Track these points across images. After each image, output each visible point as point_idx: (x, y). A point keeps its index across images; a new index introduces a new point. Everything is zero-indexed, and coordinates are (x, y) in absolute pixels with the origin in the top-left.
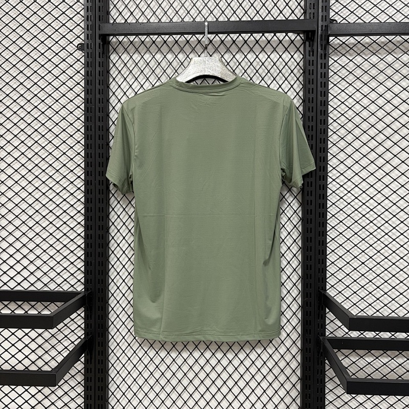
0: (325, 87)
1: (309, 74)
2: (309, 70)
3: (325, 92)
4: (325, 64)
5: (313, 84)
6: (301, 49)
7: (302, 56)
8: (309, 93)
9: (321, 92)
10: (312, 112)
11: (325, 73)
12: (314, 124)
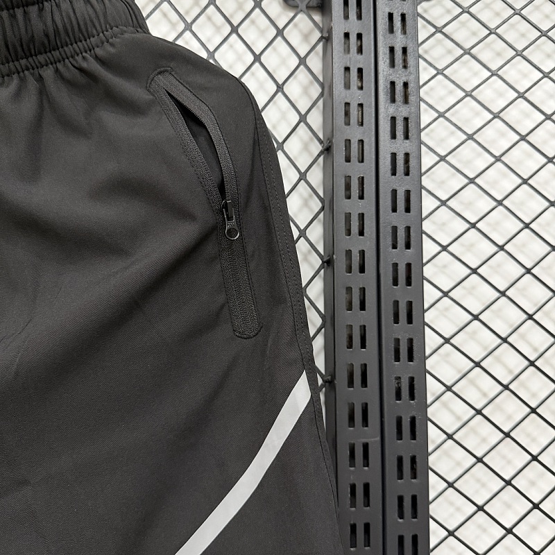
0: (408, 210)
1: (348, 160)
2: (348, 142)
3: (408, 229)
4: (406, 119)
5: (361, 197)
6: (315, 63)
7: (316, 91)
8: (349, 233)
9: (395, 229)
10: (363, 307)
11: (407, 155)
12: (369, 355)
